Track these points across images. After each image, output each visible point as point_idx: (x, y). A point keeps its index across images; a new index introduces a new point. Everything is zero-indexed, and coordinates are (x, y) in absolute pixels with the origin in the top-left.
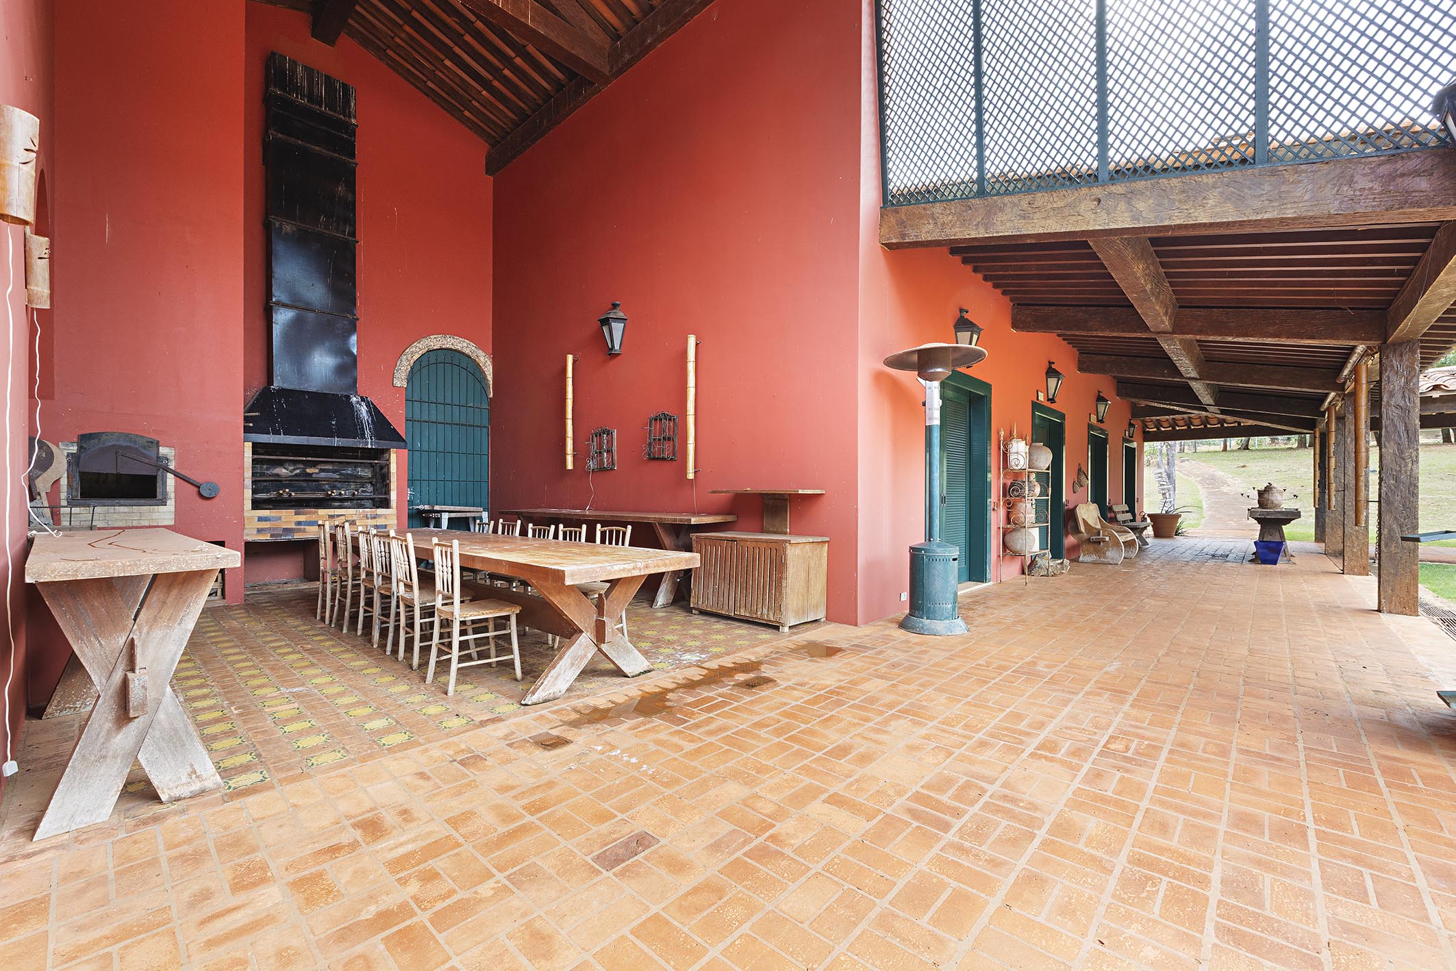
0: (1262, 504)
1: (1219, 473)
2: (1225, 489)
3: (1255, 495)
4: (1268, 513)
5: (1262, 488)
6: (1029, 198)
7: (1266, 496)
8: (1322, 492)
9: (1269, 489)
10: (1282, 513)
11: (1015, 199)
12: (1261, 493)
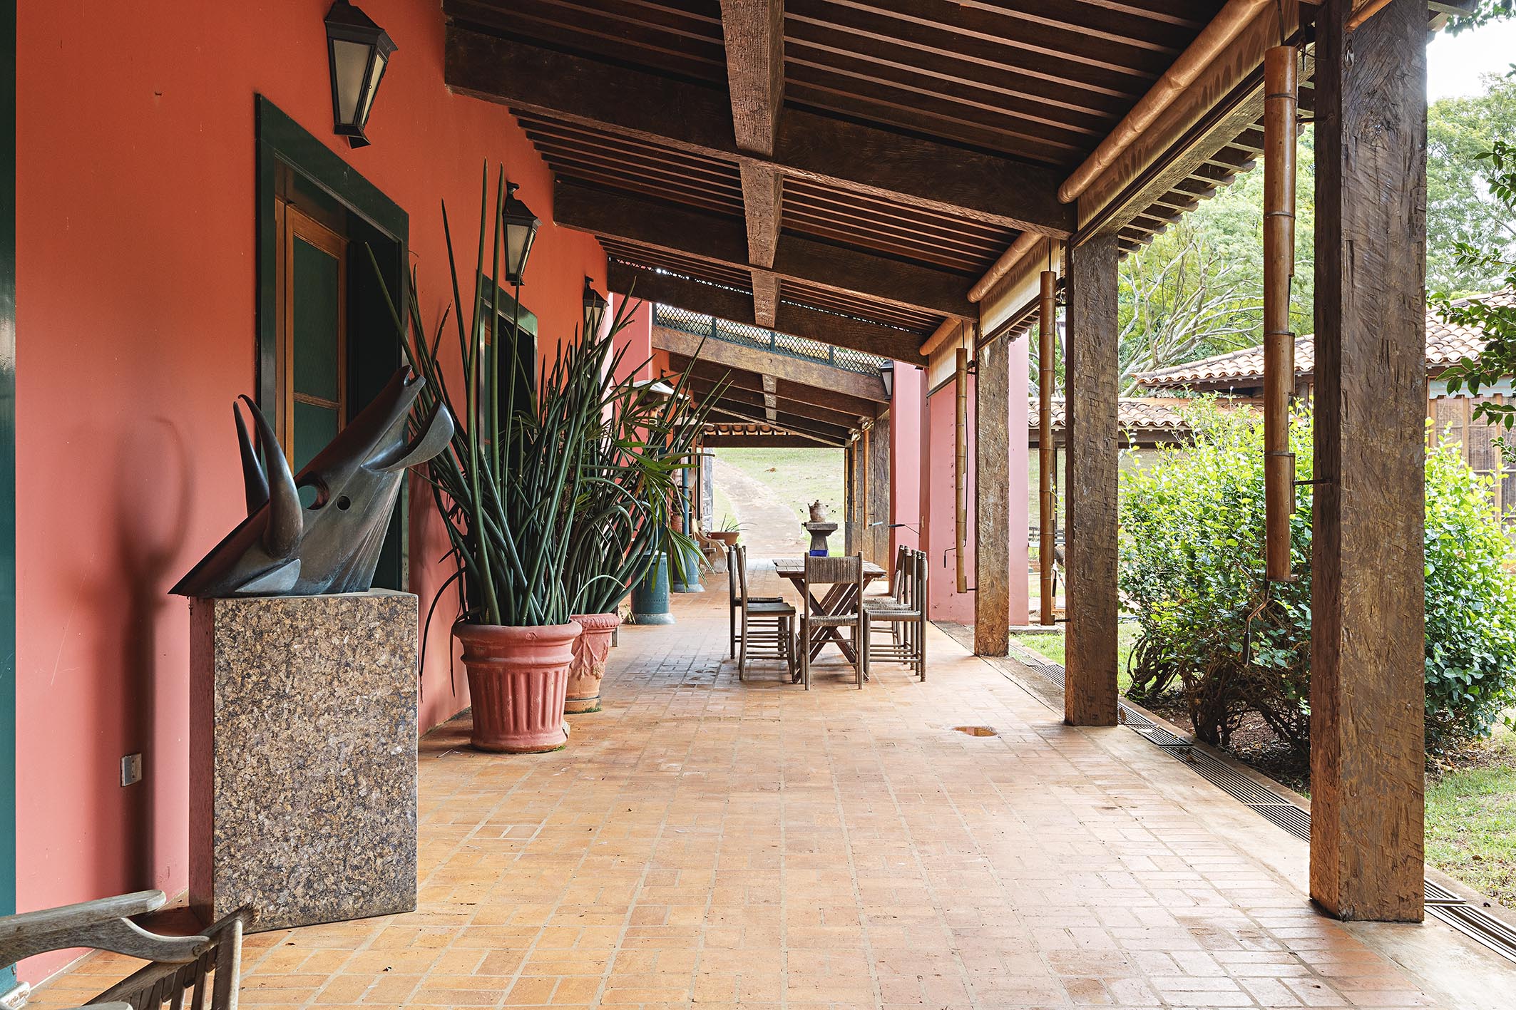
0: (813, 519)
1: (748, 480)
2: (757, 502)
3: (807, 511)
4: (818, 526)
5: (812, 504)
6: (739, 348)
7: (816, 511)
8: (850, 508)
9: (817, 505)
10: (826, 525)
11: (732, 346)
12: (812, 509)
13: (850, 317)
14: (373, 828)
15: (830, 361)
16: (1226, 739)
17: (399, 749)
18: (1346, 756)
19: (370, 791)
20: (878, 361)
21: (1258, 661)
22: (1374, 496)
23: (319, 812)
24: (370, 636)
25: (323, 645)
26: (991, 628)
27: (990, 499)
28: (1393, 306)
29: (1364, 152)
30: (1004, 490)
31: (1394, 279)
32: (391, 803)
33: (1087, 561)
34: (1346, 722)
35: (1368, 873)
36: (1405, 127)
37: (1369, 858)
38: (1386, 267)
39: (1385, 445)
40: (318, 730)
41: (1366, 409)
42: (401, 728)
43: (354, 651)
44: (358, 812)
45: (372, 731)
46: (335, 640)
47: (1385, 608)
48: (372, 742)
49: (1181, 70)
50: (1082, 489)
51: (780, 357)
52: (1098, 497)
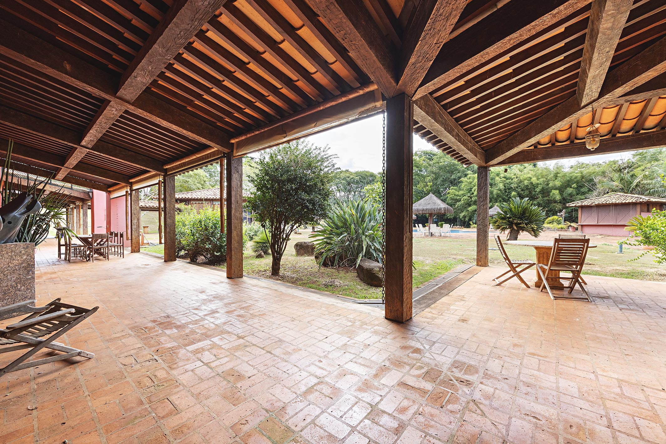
13: (86, 180)
14: (22, 295)
15: (71, 188)
16: (196, 261)
17: (30, 277)
18: (233, 256)
19: (21, 287)
20: (86, 189)
21: (207, 247)
22: (236, 221)
23: (5, 294)
24: (21, 252)
25: (6, 256)
26: (136, 247)
27: (135, 221)
28: (239, 196)
29: (234, 175)
30: (138, 220)
31: (238, 192)
32: (28, 289)
33: (169, 232)
34: (233, 252)
35: (236, 272)
36: (240, 172)
37: (236, 270)
38: (238, 191)
39: (237, 214)
40: (4, 275)
41: (235, 210)
42: (30, 272)
43: (16, 256)
44: (18, 292)
45: (21, 273)
46: (10, 254)
47: (238, 236)
48: (22, 276)
49: (198, 154)
50: (168, 220)
51: (54, 186)
52: (171, 221)
